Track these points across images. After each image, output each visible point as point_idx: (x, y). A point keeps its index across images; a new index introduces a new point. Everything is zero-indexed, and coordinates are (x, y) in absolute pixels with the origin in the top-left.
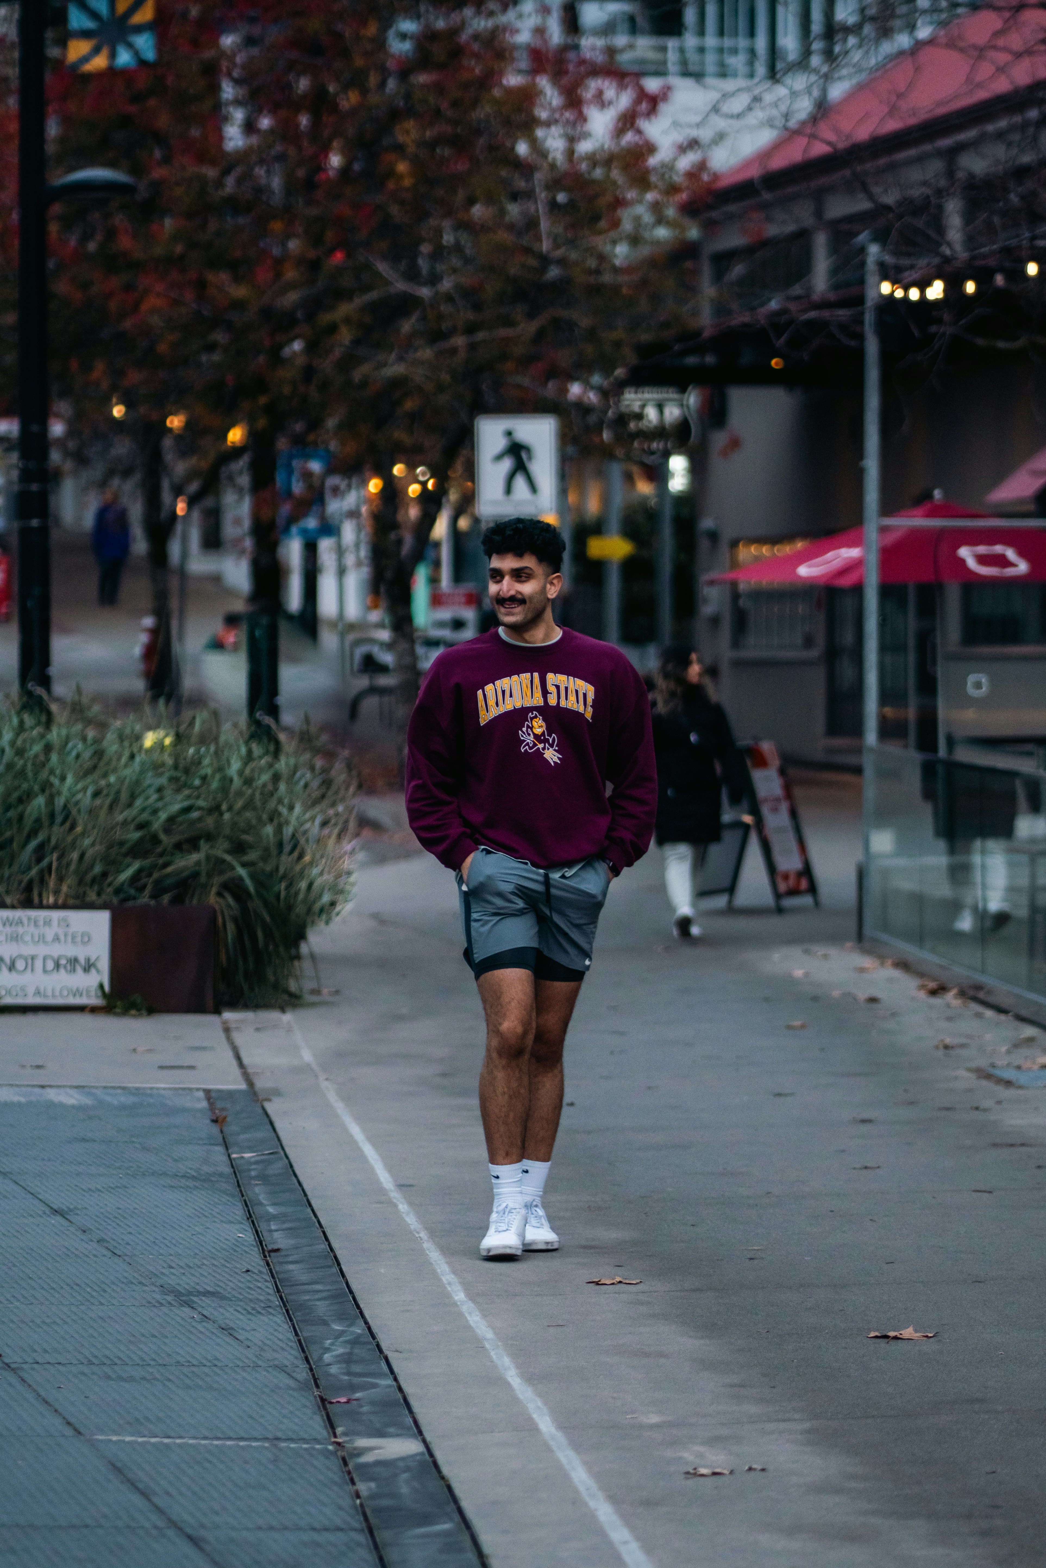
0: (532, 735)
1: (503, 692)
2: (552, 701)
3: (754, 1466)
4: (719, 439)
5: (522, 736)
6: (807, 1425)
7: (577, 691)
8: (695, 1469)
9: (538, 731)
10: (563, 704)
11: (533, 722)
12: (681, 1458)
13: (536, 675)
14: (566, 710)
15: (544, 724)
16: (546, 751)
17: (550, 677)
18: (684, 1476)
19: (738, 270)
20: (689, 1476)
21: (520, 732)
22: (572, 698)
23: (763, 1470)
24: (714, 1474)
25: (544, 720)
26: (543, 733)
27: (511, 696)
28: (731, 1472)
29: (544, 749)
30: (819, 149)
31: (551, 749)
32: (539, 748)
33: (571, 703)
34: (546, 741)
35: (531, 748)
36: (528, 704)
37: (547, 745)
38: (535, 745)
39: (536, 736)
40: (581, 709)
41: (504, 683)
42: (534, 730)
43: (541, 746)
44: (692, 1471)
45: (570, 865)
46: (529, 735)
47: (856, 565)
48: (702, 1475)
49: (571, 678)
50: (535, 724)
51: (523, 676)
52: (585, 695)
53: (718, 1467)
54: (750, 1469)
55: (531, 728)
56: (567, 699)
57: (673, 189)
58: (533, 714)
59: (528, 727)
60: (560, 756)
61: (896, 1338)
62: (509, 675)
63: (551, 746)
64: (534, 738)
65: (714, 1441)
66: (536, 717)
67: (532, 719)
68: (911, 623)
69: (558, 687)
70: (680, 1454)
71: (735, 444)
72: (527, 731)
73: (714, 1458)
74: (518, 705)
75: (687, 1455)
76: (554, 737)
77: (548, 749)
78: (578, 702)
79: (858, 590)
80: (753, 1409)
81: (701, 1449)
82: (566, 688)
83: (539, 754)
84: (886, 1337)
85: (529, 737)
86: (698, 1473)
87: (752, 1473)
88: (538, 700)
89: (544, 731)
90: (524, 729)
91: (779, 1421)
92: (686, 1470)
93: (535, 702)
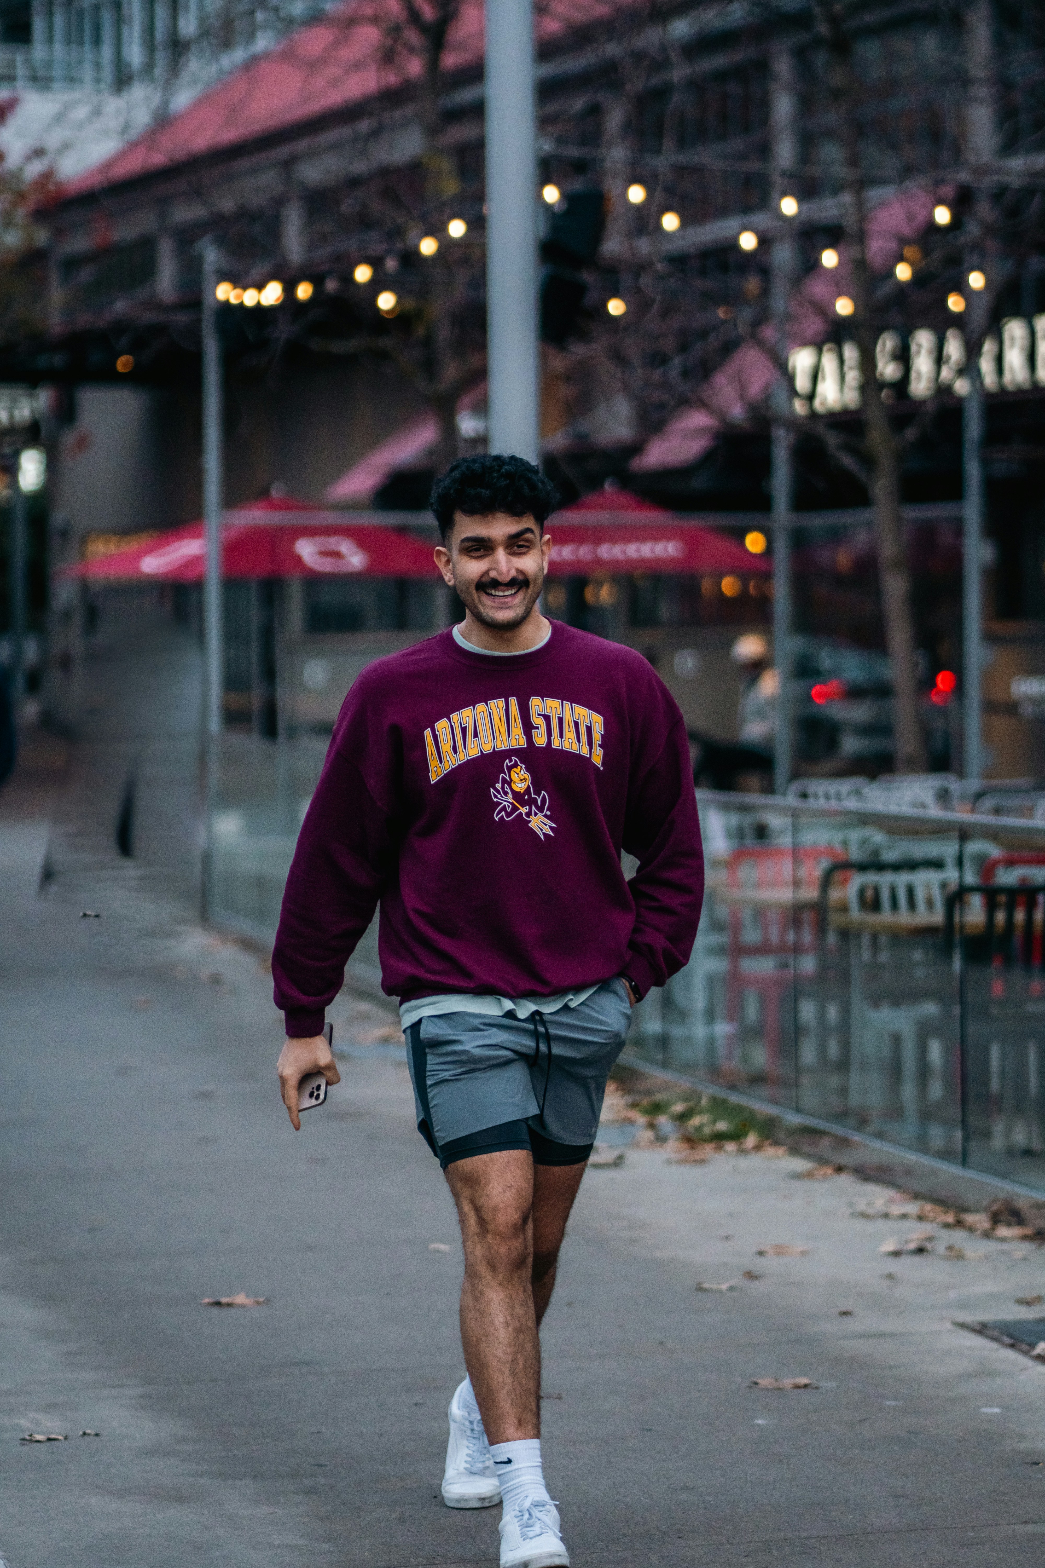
0: (510, 795)
1: (464, 730)
2: (540, 740)
3: (88, 1431)
4: (69, 438)
5: (496, 797)
6: (140, 1391)
7: (576, 724)
8: (31, 1436)
9: (520, 787)
10: (556, 743)
11: (512, 773)
12: (17, 1425)
13: (513, 701)
14: (562, 752)
15: (528, 776)
16: (533, 818)
17: (535, 702)
18: (19, 1442)
19: (85, 275)
20: (25, 1442)
21: (492, 790)
22: (570, 734)
23: (97, 1435)
24: (49, 1439)
25: (527, 769)
26: (528, 790)
27: (476, 735)
28: (66, 1438)
29: (529, 814)
30: (158, 159)
31: (540, 814)
32: (521, 813)
33: (568, 743)
34: (532, 802)
35: (508, 815)
36: (502, 744)
37: (533, 808)
38: (515, 809)
39: (516, 795)
40: (585, 751)
41: (465, 716)
42: (513, 786)
43: (524, 810)
44: (28, 1438)
45: (578, 989)
46: (506, 793)
47: (196, 561)
48: (38, 1441)
49: (567, 704)
50: (514, 776)
51: (493, 703)
52: (589, 729)
53: (51, 1433)
54: (84, 1434)
55: (509, 784)
56: (561, 736)
57: (20, 196)
58: (511, 761)
59: (504, 781)
60: (554, 825)
61: (229, 1305)
62: (472, 703)
63: (540, 810)
64: (513, 798)
65: (49, 1408)
66: (516, 765)
67: (510, 769)
68: (254, 617)
69: (547, 718)
70: (15, 1421)
71: (82, 443)
72: (503, 788)
73: (49, 1424)
74: (488, 748)
75: (23, 1422)
76: (544, 796)
77: (536, 814)
78: (579, 741)
79: (199, 585)
80: (88, 1376)
81: (38, 1416)
82: (561, 720)
83: (522, 823)
84: (218, 1304)
85: (505, 798)
86: (34, 1439)
87: (87, 1438)
88: (519, 740)
89: (529, 787)
90: (499, 786)
91: (113, 1387)
92: (22, 1437)
93: (514, 742)
